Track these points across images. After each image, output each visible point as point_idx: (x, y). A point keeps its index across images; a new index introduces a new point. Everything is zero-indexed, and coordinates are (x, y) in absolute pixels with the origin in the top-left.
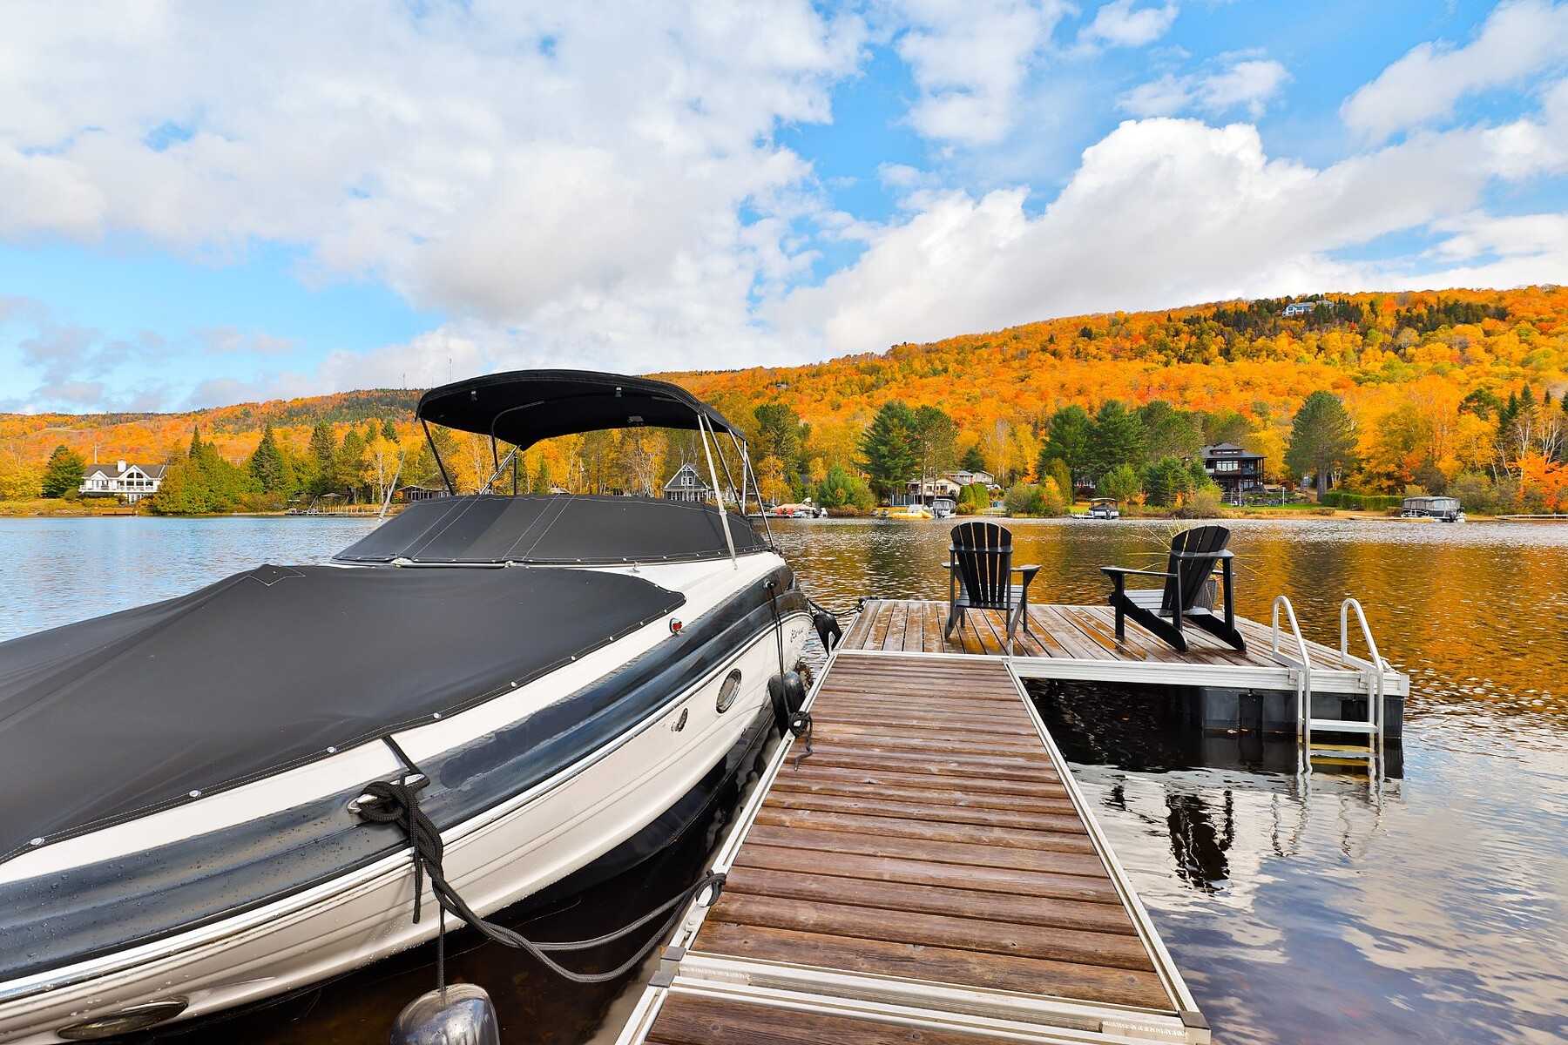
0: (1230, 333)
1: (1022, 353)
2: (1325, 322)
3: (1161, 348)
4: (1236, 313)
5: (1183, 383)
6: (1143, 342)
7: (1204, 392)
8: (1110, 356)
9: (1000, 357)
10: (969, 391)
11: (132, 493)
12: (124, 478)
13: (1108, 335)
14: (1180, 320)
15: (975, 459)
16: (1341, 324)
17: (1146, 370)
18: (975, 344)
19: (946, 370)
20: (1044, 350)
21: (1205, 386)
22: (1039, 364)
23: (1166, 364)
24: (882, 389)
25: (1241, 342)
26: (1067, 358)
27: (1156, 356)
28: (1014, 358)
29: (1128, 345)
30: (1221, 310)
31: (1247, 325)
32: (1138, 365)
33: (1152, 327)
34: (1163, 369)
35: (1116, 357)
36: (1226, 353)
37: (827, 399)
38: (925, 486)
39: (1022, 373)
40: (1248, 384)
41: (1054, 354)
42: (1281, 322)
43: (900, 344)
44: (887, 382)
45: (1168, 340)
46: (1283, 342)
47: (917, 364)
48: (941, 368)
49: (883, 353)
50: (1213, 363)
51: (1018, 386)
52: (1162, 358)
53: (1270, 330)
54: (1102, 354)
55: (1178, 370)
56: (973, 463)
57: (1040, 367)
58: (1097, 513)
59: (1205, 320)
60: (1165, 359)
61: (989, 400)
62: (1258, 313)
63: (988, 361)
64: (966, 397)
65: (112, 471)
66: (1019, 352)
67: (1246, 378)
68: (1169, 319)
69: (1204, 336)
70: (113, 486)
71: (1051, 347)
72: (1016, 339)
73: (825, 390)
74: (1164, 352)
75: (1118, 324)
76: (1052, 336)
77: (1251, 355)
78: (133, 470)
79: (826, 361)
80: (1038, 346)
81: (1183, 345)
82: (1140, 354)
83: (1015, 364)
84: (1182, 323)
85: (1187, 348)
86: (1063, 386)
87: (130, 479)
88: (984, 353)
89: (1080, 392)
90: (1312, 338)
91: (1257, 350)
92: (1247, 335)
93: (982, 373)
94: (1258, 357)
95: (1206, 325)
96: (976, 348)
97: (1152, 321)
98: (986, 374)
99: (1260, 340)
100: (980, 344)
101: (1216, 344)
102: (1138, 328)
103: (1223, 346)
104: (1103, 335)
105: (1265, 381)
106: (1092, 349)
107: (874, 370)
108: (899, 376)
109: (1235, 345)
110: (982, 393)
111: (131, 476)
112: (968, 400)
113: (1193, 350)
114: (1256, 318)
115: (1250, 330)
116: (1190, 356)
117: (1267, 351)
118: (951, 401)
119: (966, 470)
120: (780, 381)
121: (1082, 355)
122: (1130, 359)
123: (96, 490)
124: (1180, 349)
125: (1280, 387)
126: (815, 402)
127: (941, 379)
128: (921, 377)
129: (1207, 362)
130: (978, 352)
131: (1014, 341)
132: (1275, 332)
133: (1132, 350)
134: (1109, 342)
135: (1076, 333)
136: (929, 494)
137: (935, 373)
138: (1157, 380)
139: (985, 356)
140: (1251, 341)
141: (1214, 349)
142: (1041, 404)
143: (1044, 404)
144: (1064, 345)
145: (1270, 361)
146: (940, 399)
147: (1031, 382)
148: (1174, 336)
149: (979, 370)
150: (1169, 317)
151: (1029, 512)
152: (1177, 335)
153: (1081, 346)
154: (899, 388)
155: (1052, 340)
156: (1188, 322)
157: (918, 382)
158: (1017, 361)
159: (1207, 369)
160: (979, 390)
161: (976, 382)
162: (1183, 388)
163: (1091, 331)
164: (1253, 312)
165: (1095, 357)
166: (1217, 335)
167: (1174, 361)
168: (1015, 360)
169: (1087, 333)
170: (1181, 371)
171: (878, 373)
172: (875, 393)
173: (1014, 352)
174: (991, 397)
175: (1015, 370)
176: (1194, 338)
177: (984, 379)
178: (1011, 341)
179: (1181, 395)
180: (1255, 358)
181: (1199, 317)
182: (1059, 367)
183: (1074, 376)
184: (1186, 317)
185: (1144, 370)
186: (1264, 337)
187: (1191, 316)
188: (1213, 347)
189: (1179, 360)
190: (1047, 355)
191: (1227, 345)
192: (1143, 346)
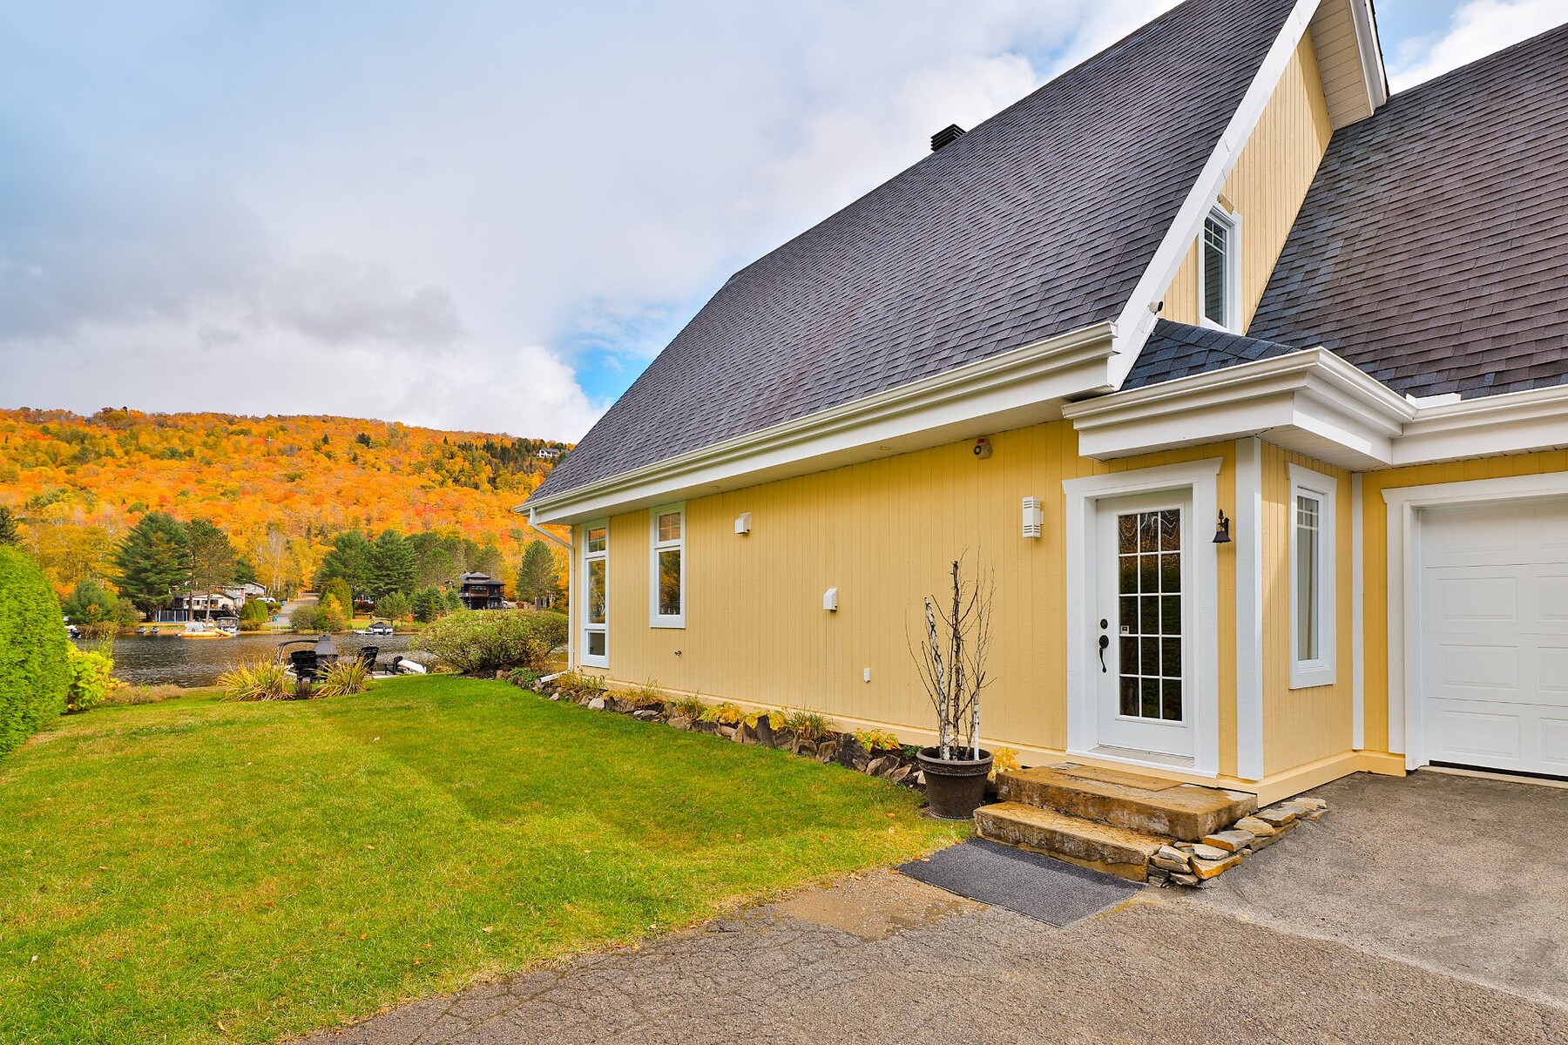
0: (496, 464)
1: (291, 449)
3: (438, 466)
4: (501, 447)
5: (456, 504)
6: (421, 459)
7: (473, 514)
9: (263, 448)
10: (222, 483)
13: (387, 445)
14: (454, 444)
15: (245, 571)
18: (230, 427)
19: (190, 454)
20: (317, 449)
21: (474, 509)
22: (311, 464)
23: (442, 483)
24: (91, 466)
25: (506, 474)
26: (343, 462)
27: (433, 474)
28: (282, 452)
29: (406, 459)
30: (490, 441)
31: (510, 460)
32: (414, 480)
33: (429, 445)
34: (441, 489)
35: (394, 469)
36: (493, 482)
38: (193, 600)
39: (291, 472)
41: (329, 456)
42: (535, 462)
43: (118, 407)
44: (99, 456)
45: (444, 461)
46: (536, 479)
47: (144, 439)
48: (182, 450)
49: (88, 415)
50: (481, 489)
51: (290, 485)
52: (437, 477)
53: (527, 467)
54: (381, 464)
56: (242, 573)
57: (312, 468)
59: (477, 448)
60: (441, 479)
61: (252, 498)
62: (519, 451)
63: (248, 451)
66: (287, 447)
67: (507, 506)
68: (445, 441)
69: (476, 463)
71: (326, 448)
72: (283, 430)
74: (440, 471)
75: (397, 435)
76: (326, 437)
77: (512, 486)
80: (310, 443)
81: (457, 469)
82: (418, 471)
83: (283, 459)
84: (456, 447)
85: (460, 472)
86: (338, 493)
88: (244, 441)
89: (357, 501)
91: (517, 483)
92: (509, 468)
93: (240, 464)
94: (517, 489)
95: (477, 453)
96: (232, 433)
97: (430, 439)
98: (246, 467)
99: (519, 475)
100: (236, 428)
101: (485, 472)
102: (416, 443)
103: (492, 476)
104: (380, 445)
106: (370, 458)
108: (119, 452)
109: (500, 476)
110: (242, 488)
112: (222, 494)
113: (465, 474)
114: (516, 455)
115: (511, 465)
116: (463, 479)
117: (524, 485)
119: (239, 581)
121: (360, 462)
122: (408, 474)
124: (454, 472)
127: (185, 464)
128: (153, 457)
129: (476, 487)
130: (234, 438)
131: (281, 432)
132: (530, 469)
133: (410, 465)
134: (387, 453)
135: (355, 437)
137: (175, 455)
138: (433, 499)
139: (244, 444)
140: (513, 473)
141: (484, 476)
142: (315, 509)
143: (318, 510)
144: (339, 448)
146: (183, 488)
147: (305, 484)
148: (449, 459)
149: (237, 460)
150: (445, 438)
151: (315, 629)
152: (452, 458)
153: (358, 452)
154: (120, 466)
155: (325, 440)
156: (463, 447)
157: (150, 464)
158: (285, 456)
159: (477, 494)
160: (238, 484)
161: (233, 474)
162: (456, 509)
163: (369, 438)
164: (516, 449)
165: (373, 467)
166: (486, 465)
167: (450, 481)
168: (282, 455)
169: (364, 440)
170: (453, 493)
171: (83, 442)
172: (81, 469)
173: (282, 446)
174: (255, 493)
175: (282, 466)
176: (467, 463)
177: (244, 472)
178: (277, 432)
179: (454, 515)
180: (515, 490)
181: (471, 445)
182: (334, 471)
183: (351, 483)
184: (461, 443)
185: (423, 486)
186: (522, 472)
187: (466, 443)
188: (483, 474)
189: (453, 482)
190: (321, 455)
191: (493, 474)
192: (422, 463)
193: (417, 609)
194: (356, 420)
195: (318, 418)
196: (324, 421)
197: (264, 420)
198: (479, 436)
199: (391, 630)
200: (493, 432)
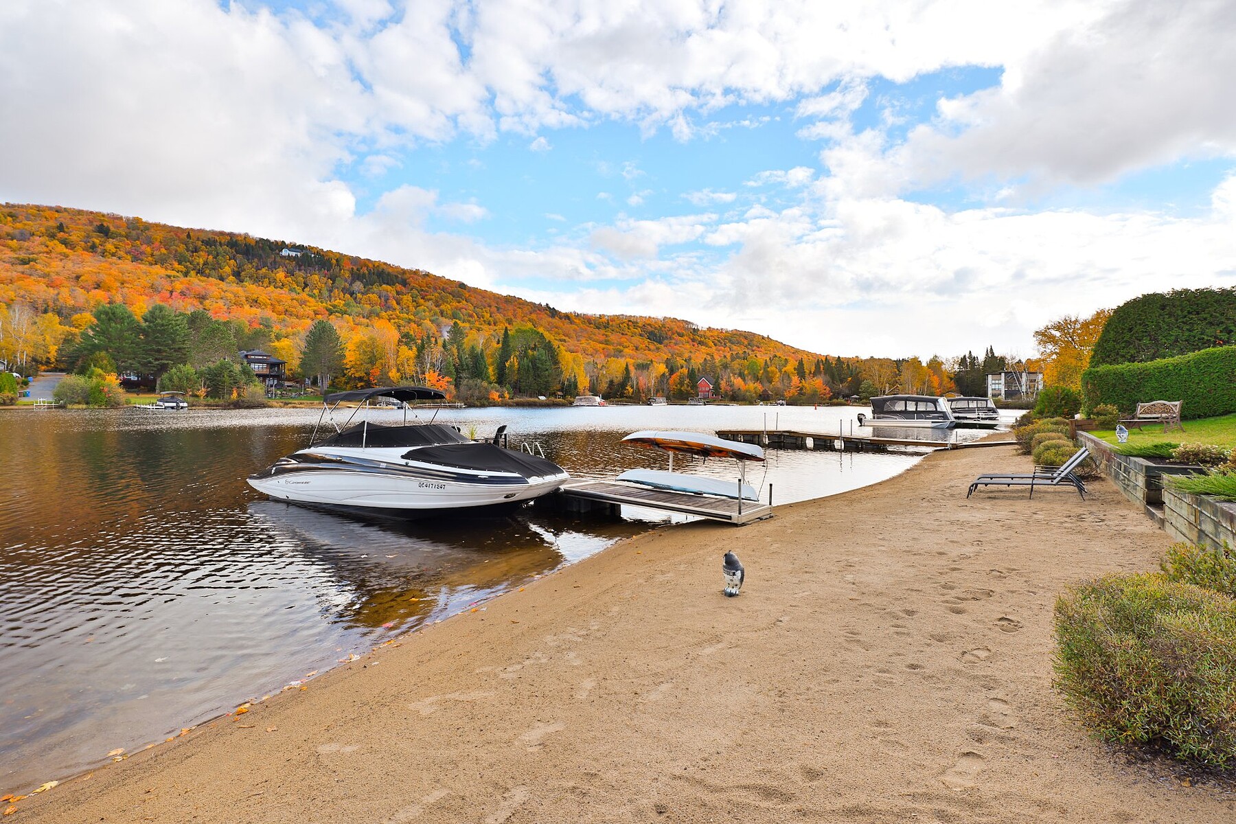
0: (240, 259)
1: (22, 234)
2: (309, 266)
3: (180, 259)
5: (204, 294)
6: (163, 251)
8: (129, 257)
13: (127, 237)
14: (198, 239)
16: (320, 270)
17: (169, 277)
20: (52, 236)
21: (222, 298)
22: (46, 249)
23: (186, 275)
25: (249, 268)
26: (80, 250)
27: (176, 265)
29: (148, 250)
31: (254, 256)
32: (158, 270)
33: (172, 239)
34: (183, 279)
35: (136, 259)
36: (237, 274)
39: (23, 255)
40: (256, 302)
41: (65, 242)
42: (278, 259)
45: (188, 254)
46: (280, 275)
50: (227, 280)
51: (20, 268)
52: (181, 268)
53: (271, 264)
54: (122, 253)
55: (197, 281)
57: (47, 253)
58: (167, 404)
59: (220, 244)
60: (184, 270)
62: (263, 249)
66: (18, 232)
67: (255, 296)
68: (189, 236)
69: (220, 257)
71: (60, 235)
72: (11, 216)
74: (183, 263)
75: (137, 228)
76: (61, 224)
77: (257, 280)
80: (43, 229)
81: (201, 261)
82: (161, 261)
83: (13, 243)
84: (200, 243)
85: (204, 264)
86: (77, 277)
89: (98, 286)
90: (300, 274)
91: (262, 277)
92: (254, 264)
94: (263, 283)
95: (221, 249)
97: (172, 233)
99: (264, 270)
101: (229, 266)
103: (236, 269)
105: (269, 302)
106: (110, 247)
109: (244, 270)
113: (210, 267)
114: (261, 252)
115: (256, 260)
116: (207, 271)
117: (269, 279)
121: (99, 250)
122: (151, 264)
124: (198, 264)
125: (281, 308)
129: (222, 279)
131: (9, 218)
132: (274, 266)
133: (152, 255)
134: (128, 244)
135: (91, 228)
140: (258, 269)
141: (227, 269)
142: (51, 291)
143: (56, 292)
144: (76, 236)
145: (271, 288)
147: (38, 266)
148: (193, 252)
150: (189, 233)
151: (88, 403)
152: (196, 252)
153: (97, 241)
155: (61, 228)
156: (207, 243)
158: (15, 241)
159: (223, 285)
162: (202, 298)
163: (108, 229)
164: (259, 247)
165: (113, 255)
166: (230, 259)
167: (193, 273)
169: (103, 231)
170: (199, 283)
173: (11, 231)
175: (13, 250)
176: (211, 257)
178: (6, 218)
179: (201, 303)
180: (260, 283)
181: (215, 241)
182: (71, 257)
183: (90, 269)
184: (205, 239)
185: (167, 275)
186: (266, 268)
187: (209, 239)
188: (227, 267)
189: (197, 273)
190: (56, 242)
191: (238, 268)
192: (164, 254)
194: (91, 213)
195: (50, 208)
196: (57, 211)
198: (222, 233)
200: (236, 231)
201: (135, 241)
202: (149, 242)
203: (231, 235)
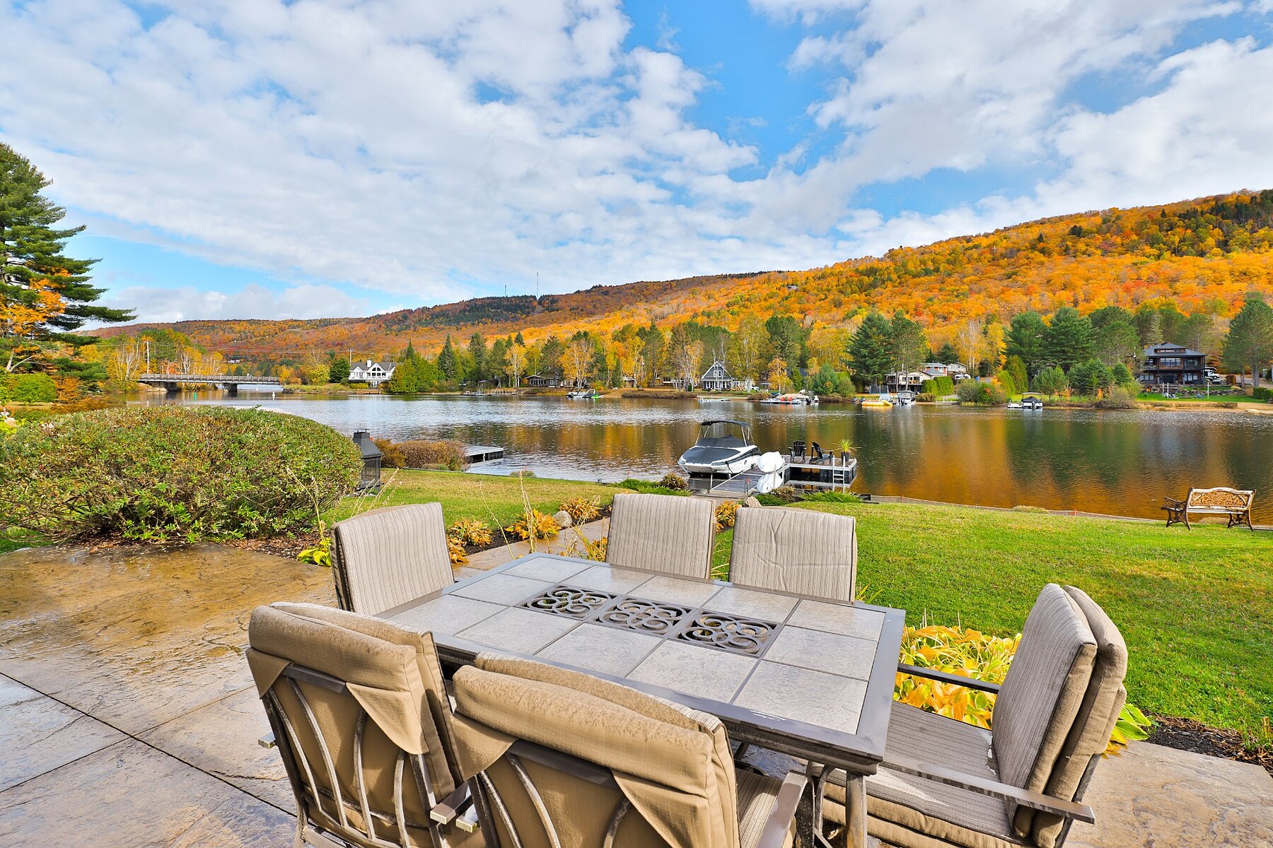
0: (1227, 225)
1: (1011, 252)
3: (1152, 242)
4: (1236, 206)
5: (1174, 276)
6: (1135, 237)
8: (1099, 252)
9: (989, 256)
10: (957, 288)
11: (375, 380)
12: (370, 371)
13: (1099, 232)
14: (1175, 215)
15: (949, 353)
17: (1135, 264)
18: (966, 245)
19: (937, 270)
20: (1033, 248)
22: (1026, 261)
23: (1159, 257)
24: (879, 289)
25: (1242, 233)
26: (1055, 255)
27: (1148, 250)
28: (1003, 256)
29: (1119, 240)
30: (1220, 203)
31: (1248, 217)
32: (1129, 259)
33: (1144, 223)
34: (1153, 263)
35: (1105, 253)
36: (1224, 245)
37: (831, 297)
38: (901, 377)
39: (1009, 270)
40: (1245, 274)
41: (1043, 251)
43: (897, 248)
44: (883, 282)
45: (1162, 235)
47: (911, 266)
48: (932, 268)
49: (881, 256)
50: (1208, 255)
51: (1005, 282)
52: (1155, 251)
54: (1092, 249)
55: (1170, 264)
56: (947, 356)
57: (1027, 264)
58: (1025, 404)
59: (1202, 214)
60: (1157, 253)
61: (977, 296)
62: (1262, 205)
63: (979, 260)
64: (955, 293)
65: (365, 367)
66: (1009, 251)
67: (1243, 268)
68: (1163, 214)
69: (1200, 229)
70: (365, 377)
71: (1041, 245)
72: (1006, 238)
73: (829, 291)
74: (1155, 246)
75: (1111, 222)
76: (1041, 235)
77: (1252, 246)
78: (376, 366)
79: (831, 265)
80: (1027, 244)
81: (1177, 239)
82: (1131, 249)
83: (1003, 262)
84: (1177, 218)
85: (1181, 241)
86: (1048, 282)
87: (374, 372)
88: (975, 253)
89: (1065, 287)
91: (1259, 241)
92: (1247, 226)
93: (971, 271)
94: (1259, 247)
95: (1202, 219)
96: (967, 249)
97: (1145, 216)
98: (975, 273)
99: (1262, 231)
100: (971, 244)
101: (1213, 236)
102: (1129, 224)
103: (1222, 238)
104: (1092, 233)
105: (1264, 271)
106: (1081, 246)
107: (871, 272)
108: (894, 277)
109: (1234, 237)
110: (971, 290)
111: (374, 370)
112: (957, 296)
113: (1187, 243)
114: (1258, 209)
115: (1251, 221)
116: (1184, 249)
117: (1269, 241)
118: (940, 297)
119: (942, 361)
120: (791, 283)
121: (1071, 251)
122: (1120, 254)
123: (356, 378)
124: (1173, 243)
126: (820, 300)
127: (932, 278)
128: (914, 277)
129: (1202, 254)
130: (969, 251)
131: (1005, 241)
133: (1122, 245)
134: (1099, 239)
135: (1067, 231)
136: (903, 383)
137: (927, 273)
138: (1145, 273)
139: (976, 256)
140: (1253, 231)
141: (1211, 241)
142: (1026, 299)
143: (1028, 298)
144: (1052, 244)
146: (931, 295)
147: (1019, 278)
148: (1167, 231)
149: (969, 268)
150: (1163, 212)
151: (976, 401)
152: (1171, 229)
153: (1069, 243)
154: (894, 287)
155: (1040, 239)
156: (1183, 216)
157: (912, 281)
158: (1006, 259)
159: (1201, 261)
160: (967, 287)
161: (965, 280)
162: (1173, 280)
163: (1081, 229)
164: (1256, 204)
165: (1084, 253)
166: (1214, 227)
167: (1167, 254)
168: (1004, 259)
169: (1077, 232)
170: (1172, 264)
171: (875, 274)
172: (873, 292)
173: (1003, 251)
174: (979, 292)
175: (1003, 268)
176: (1189, 231)
177: (973, 277)
178: (1002, 241)
179: (1171, 287)
180: (1256, 249)
181: (1195, 212)
182: (1046, 264)
183: (1060, 272)
184: (1182, 212)
185: (1133, 264)
186: (1267, 227)
187: (1188, 211)
188: (1210, 239)
189: (1172, 253)
190: (1037, 252)
191: (1225, 236)
192: (1135, 241)
193: (1076, 383)
194: (1071, 215)
196: (1042, 224)
197: (993, 234)
198: (1206, 201)
199: (1041, 404)
201: (1105, 234)
202: (1120, 231)
203: (1217, 198)
